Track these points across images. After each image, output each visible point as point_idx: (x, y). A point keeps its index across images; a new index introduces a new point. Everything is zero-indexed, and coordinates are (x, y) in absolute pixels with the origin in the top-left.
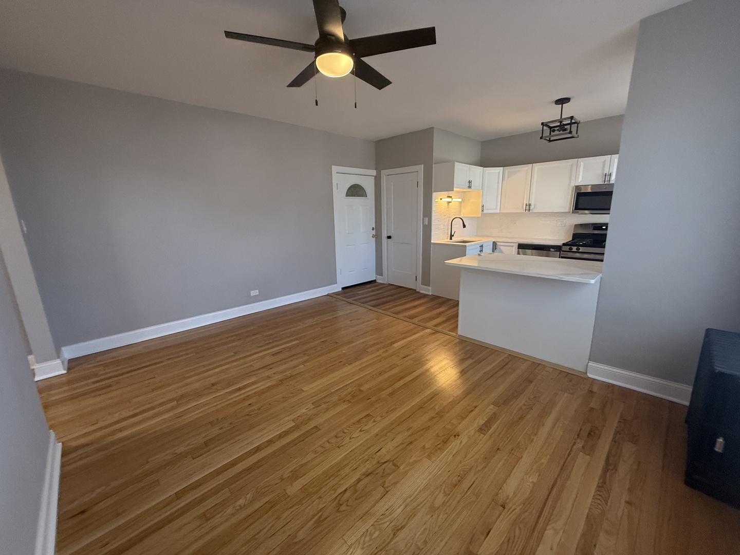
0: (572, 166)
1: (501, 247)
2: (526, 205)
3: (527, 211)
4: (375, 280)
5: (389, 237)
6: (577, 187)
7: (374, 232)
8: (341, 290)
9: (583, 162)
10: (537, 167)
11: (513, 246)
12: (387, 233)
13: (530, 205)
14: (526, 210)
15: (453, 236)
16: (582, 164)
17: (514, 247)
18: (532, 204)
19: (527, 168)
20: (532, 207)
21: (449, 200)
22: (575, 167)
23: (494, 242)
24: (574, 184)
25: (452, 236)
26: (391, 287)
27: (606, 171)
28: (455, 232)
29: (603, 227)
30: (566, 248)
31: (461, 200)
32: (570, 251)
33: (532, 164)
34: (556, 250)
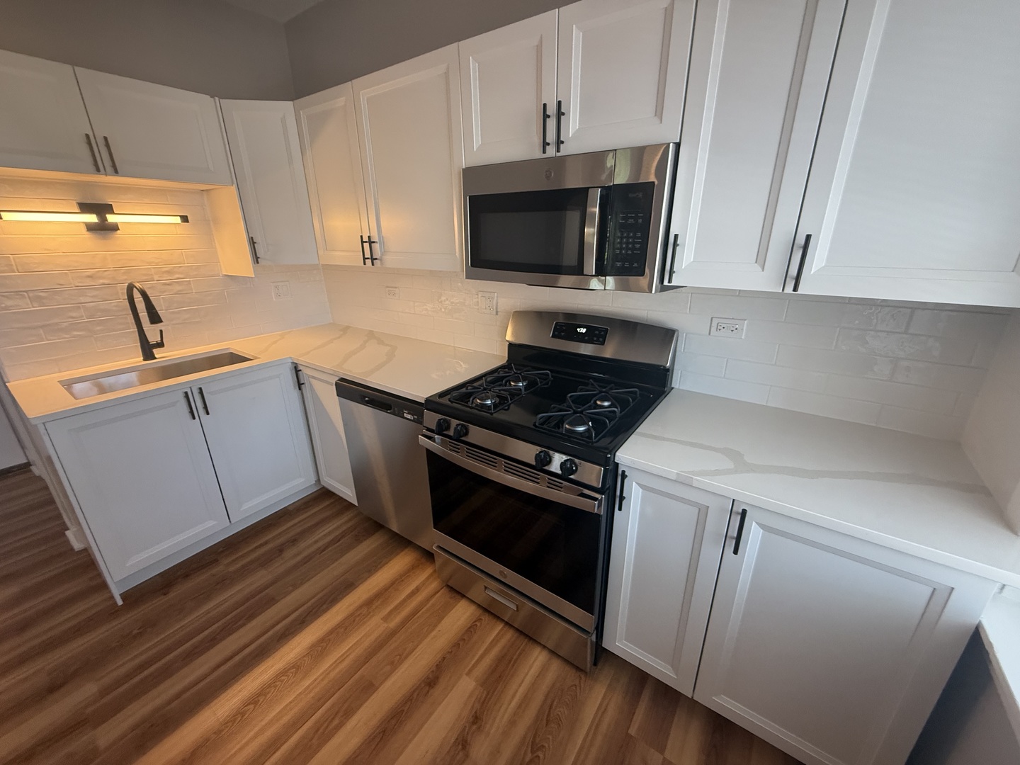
0: (447, 76)
2: (362, 242)
6: (470, 173)
10: (365, 91)
13: (371, 242)
14: (364, 259)
15: (160, 344)
18: (377, 236)
20: (378, 250)
22: (455, 86)
23: (293, 364)
24: (460, 163)
25: (147, 348)
28: (161, 331)
29: (578, 330)
30: (431, 419)
31: (178, 220)
32: (441, 429)
33: (351, 80)
34: (416, 417)
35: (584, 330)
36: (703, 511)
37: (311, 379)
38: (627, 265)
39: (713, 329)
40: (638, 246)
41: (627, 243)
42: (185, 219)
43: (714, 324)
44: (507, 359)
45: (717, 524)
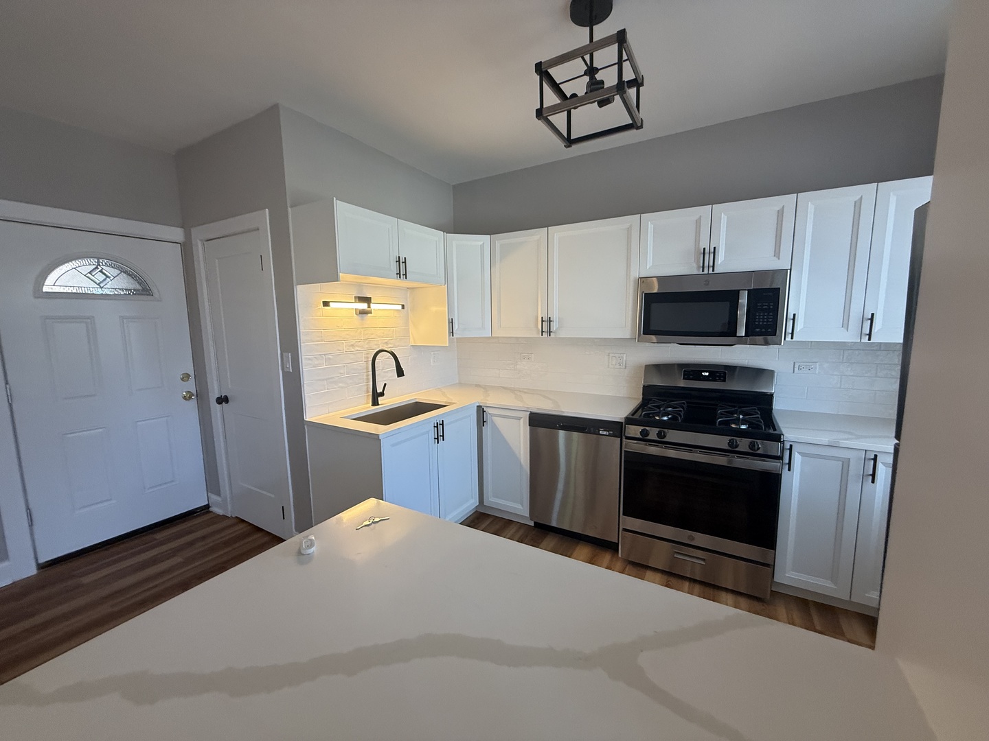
0: (629, 230)
1: (497, 420)
2: (542, 321)
3: (545, 335)
4: (208, 506)
5: (222, 400)
6: (643, 280)
7: (191, 386)
8: (33, 571)
9: (652, 221)
10: (559, 233)
11: (519, 419)
12: (220, 390)
13: (550, 321)
14: (542, 332)
15: (382, 394)
16: (651, 226)
17: (522, 420)
18: (555, 317)
19: (536, 237)
20: (554, 326)
21: (364, 306)
22: (635, 234)
23: (479, 407)
24: (635, 274)
25: (376, 396)
26: (242, 526)
27: (704, 244)
28: (385, 384)
29: (703, 374)
30: (634, 431)
31: (400, 307)
32: (644, 438)
33: (548, 226)
34: (611, 432)
35: (707, 374)
36: (846, 463)
37: (493, 418)
38: (763, 330)
39: (796, 369)
40: (770, 320)
41: (764, 318)
42: (403, 307)
43: (797, 366)
44: (641, 399)
45: (856, 469)
